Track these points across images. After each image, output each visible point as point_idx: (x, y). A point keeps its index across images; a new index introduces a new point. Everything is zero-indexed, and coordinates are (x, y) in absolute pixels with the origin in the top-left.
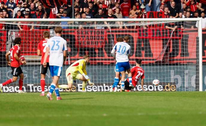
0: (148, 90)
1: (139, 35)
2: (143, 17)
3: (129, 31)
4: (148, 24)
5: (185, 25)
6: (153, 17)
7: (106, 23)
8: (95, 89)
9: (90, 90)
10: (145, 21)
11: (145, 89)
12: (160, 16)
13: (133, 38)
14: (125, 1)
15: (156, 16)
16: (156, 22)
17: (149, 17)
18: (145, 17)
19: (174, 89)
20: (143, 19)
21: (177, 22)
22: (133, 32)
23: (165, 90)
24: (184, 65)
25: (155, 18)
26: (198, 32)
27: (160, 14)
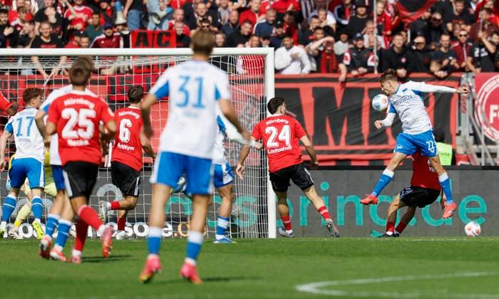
0: (134, 235)
1: (111, 90)
2: (122, 43)
4: (132, 63)
6: (146, 45)
7: (35, 60)
10: (124, 56)
12: (163, 42)
14: (79, 3)
15: (155, 42)
16: (155, 58)
17: (136, 45)
20: (121, 51)
22: (94, 82)
23: (178, 233)
25: (153, 47)
26: (263, 82)
27: (164, 36)
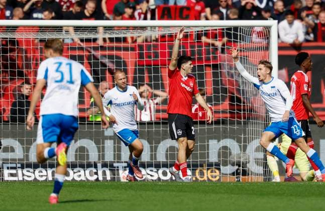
0: (159, 179)
1: (141, 56)
2: (149, 16)
3: (118, 49)
4: (158, 33)
5: (240, 35)
6: (170, 18)
8: (42, 176)
9: (30, 177)
10: (151, 27)
11: (151, 176)
12: (184, 15)
13: (125, 64)
15: (178, 15)
17: (161, 18)
18: (153, 18)
19: (215, 177)
21: (223, 29)
22: (126, 49)
23: (196, 178)
24: (241, 124)
25: (175, 19)
26: (268, 50)
27: (185, 10)
